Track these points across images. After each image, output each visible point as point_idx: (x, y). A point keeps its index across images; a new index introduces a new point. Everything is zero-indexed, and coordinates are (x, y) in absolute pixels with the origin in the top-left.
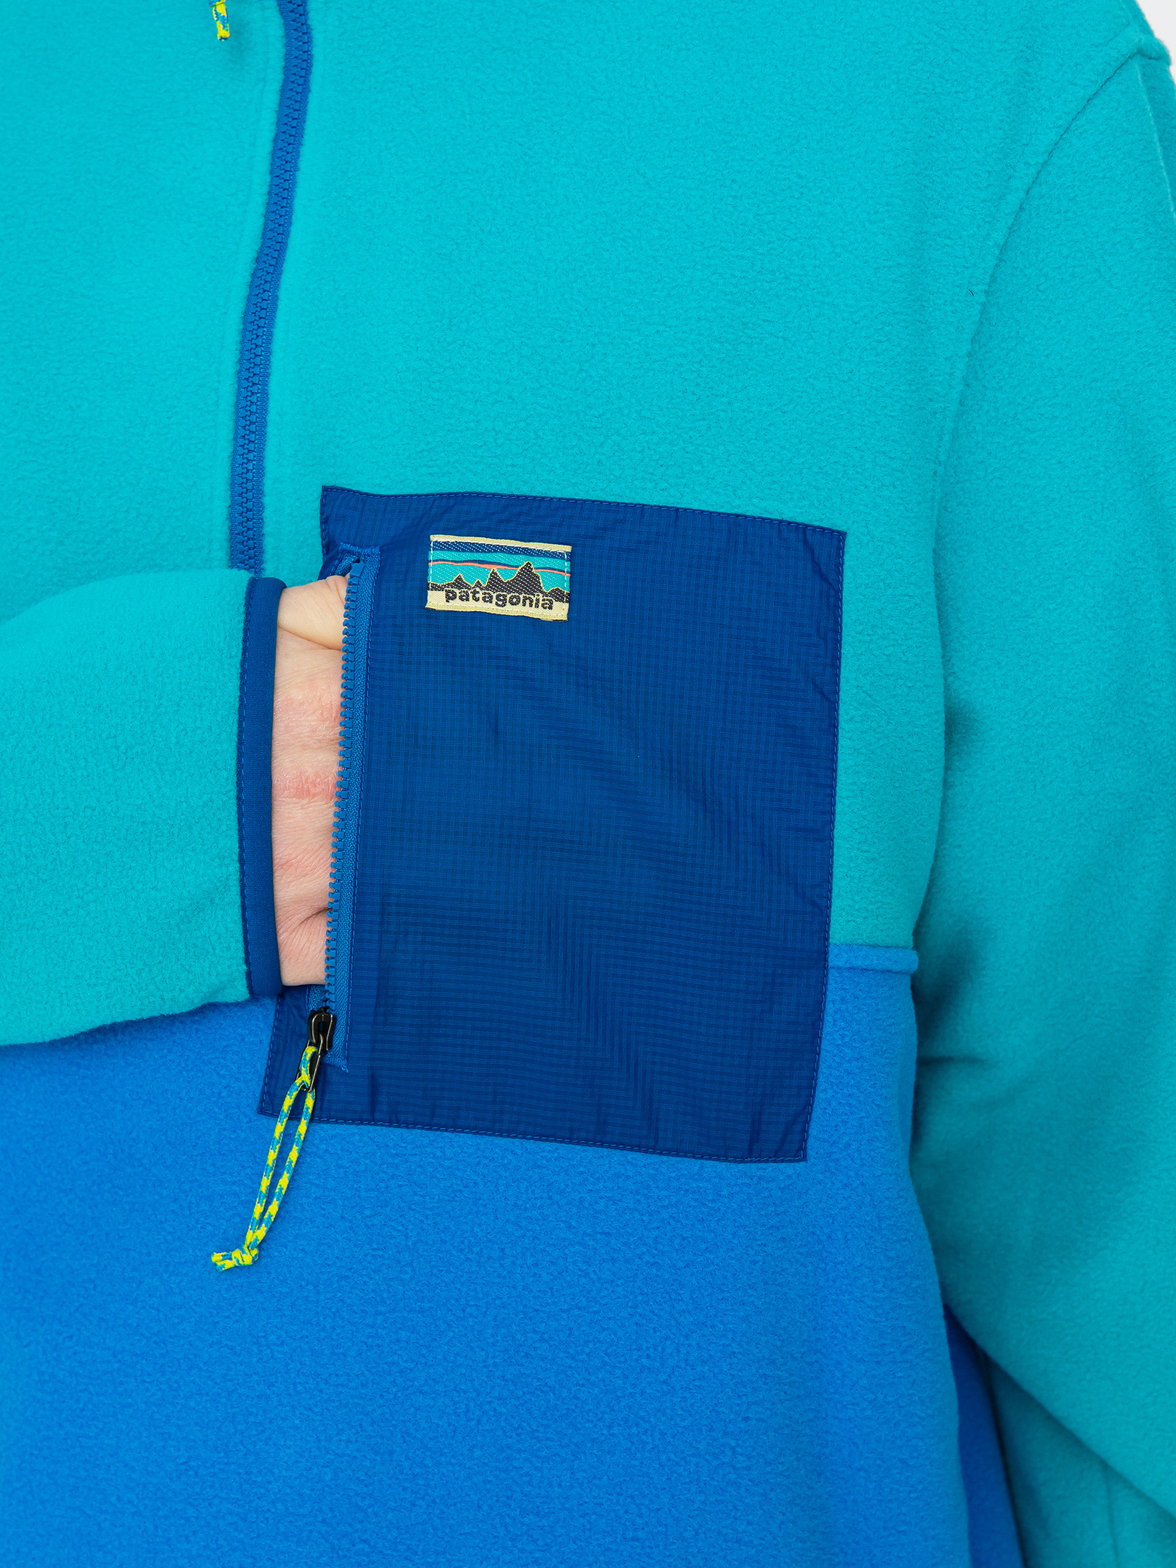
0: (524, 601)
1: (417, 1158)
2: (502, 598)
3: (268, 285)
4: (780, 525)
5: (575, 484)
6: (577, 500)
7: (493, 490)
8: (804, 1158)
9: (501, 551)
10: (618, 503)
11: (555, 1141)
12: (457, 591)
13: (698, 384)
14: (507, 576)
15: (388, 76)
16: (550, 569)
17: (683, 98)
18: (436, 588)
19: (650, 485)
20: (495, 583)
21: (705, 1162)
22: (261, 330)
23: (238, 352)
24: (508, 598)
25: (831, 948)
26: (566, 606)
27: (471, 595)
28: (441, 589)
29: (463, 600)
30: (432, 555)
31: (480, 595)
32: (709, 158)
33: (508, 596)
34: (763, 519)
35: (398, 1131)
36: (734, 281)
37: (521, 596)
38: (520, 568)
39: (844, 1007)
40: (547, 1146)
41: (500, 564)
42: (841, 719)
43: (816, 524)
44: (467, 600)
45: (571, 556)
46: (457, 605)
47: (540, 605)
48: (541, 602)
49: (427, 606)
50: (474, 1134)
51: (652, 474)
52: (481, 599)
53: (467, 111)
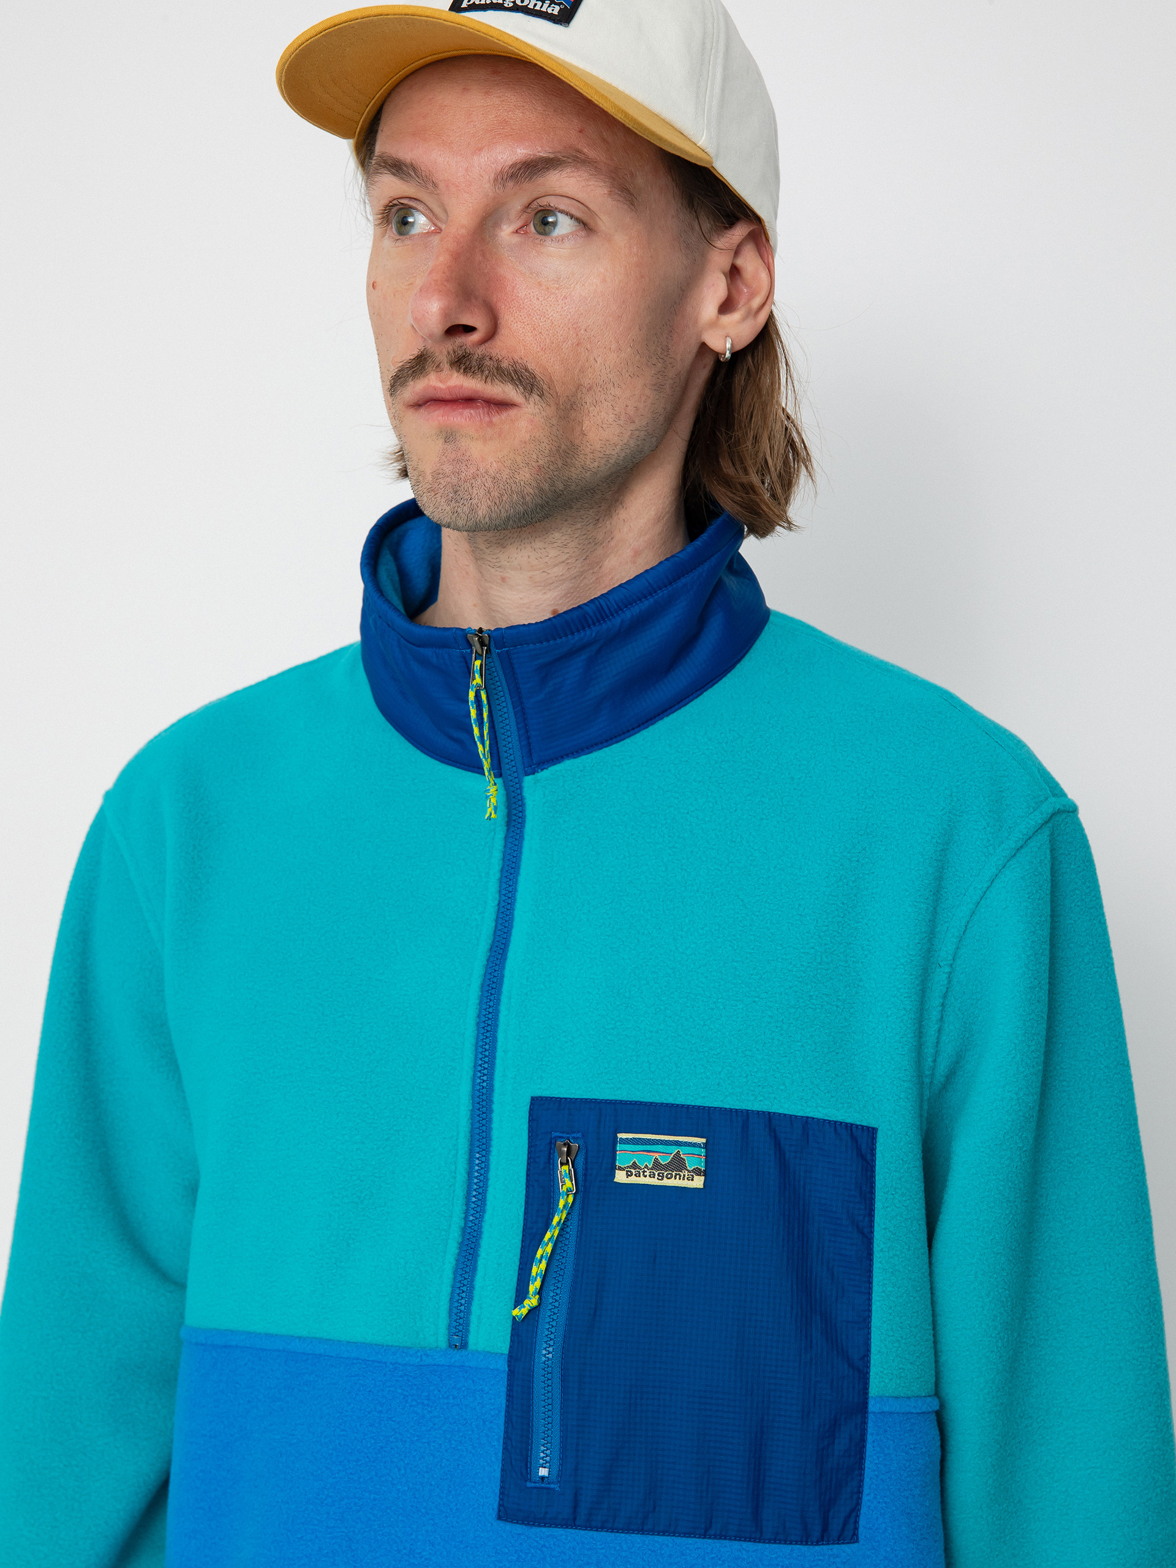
0: (675, 1176)
1: (603, 1551)
2: (661, 1175)
3: (497, 967)
4: (835, 1125)
5: (704, 1097)
6: (705, 1107)
7: (651, 1100)
8: (857, 1541)
9: (661, 1144)
10: (732, 1109)
11: (695, 1537)
12: (633, 1171)
13: (781, 1034)
14: (664, 1160)
15: (574, 830)
16: (692, 1154)
17: (765, 851)
18: (621, 1169)
19: (752, 1098)
20: (657, 1165)
21: (794, 1546)
22: (493, 996)
23: (477, 1010)
24: (665, 1175)
25: (870, 1399)
26: (703, 1178)
27: (642, 1174)
28: (623, 1169)
29: (637, 1176)
30: (619, 1147)
31: (647, 1174)
32: (783, 891)
33: (666, 1174)
34: (825, 1120)
35: (591, 1533)
36: (803, 969)
37: (674, 1174)
38: (673, 1155)
39: (878, 1438)
40: (690, 1541)
41: (660, 1152)
42: (875, 1250)
43: (858, 1123)
44: (639, 1176)
45: (706, 1145)
46: (633, 1180)
47: (686, 1178)
48: (686, 1176)
49: (615, 1180)
50: (641, 1534)
51: (753, 1091)
52: (648, 1176)
53: (627, 854)
